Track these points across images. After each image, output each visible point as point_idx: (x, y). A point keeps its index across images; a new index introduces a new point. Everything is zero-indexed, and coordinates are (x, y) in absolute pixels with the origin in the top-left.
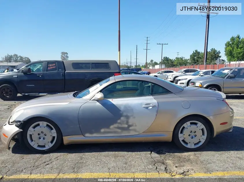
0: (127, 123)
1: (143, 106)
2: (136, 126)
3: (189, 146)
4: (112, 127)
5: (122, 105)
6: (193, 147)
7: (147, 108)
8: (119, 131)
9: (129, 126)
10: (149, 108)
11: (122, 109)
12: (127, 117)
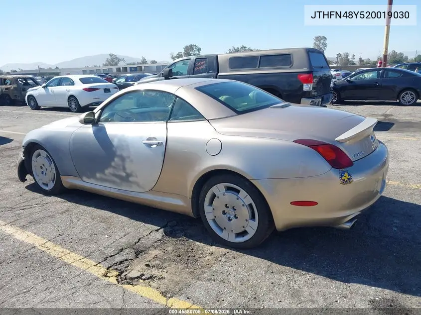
0: (124, 169)
1: (143, 142)
2: (137, 177)
3: (223, 235)
4: (107, 172)
5: (115, 136)
6: (232, 239)
7: (149, 145)
8: (118, 180)
9: (128, 175)
10: (152, 147)
11: (115, 143)
12: (123, 159)
